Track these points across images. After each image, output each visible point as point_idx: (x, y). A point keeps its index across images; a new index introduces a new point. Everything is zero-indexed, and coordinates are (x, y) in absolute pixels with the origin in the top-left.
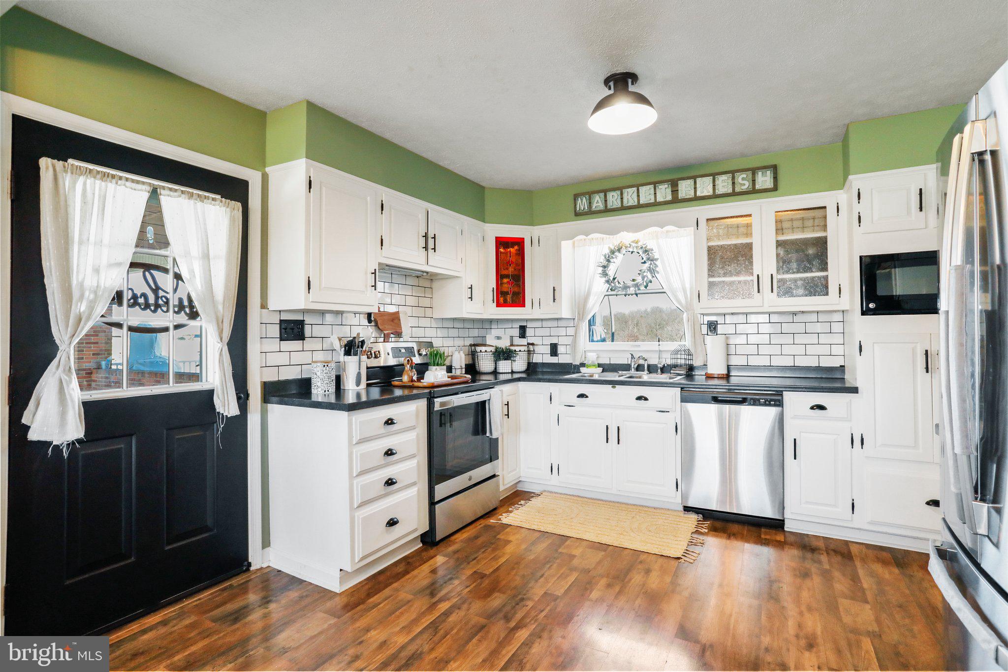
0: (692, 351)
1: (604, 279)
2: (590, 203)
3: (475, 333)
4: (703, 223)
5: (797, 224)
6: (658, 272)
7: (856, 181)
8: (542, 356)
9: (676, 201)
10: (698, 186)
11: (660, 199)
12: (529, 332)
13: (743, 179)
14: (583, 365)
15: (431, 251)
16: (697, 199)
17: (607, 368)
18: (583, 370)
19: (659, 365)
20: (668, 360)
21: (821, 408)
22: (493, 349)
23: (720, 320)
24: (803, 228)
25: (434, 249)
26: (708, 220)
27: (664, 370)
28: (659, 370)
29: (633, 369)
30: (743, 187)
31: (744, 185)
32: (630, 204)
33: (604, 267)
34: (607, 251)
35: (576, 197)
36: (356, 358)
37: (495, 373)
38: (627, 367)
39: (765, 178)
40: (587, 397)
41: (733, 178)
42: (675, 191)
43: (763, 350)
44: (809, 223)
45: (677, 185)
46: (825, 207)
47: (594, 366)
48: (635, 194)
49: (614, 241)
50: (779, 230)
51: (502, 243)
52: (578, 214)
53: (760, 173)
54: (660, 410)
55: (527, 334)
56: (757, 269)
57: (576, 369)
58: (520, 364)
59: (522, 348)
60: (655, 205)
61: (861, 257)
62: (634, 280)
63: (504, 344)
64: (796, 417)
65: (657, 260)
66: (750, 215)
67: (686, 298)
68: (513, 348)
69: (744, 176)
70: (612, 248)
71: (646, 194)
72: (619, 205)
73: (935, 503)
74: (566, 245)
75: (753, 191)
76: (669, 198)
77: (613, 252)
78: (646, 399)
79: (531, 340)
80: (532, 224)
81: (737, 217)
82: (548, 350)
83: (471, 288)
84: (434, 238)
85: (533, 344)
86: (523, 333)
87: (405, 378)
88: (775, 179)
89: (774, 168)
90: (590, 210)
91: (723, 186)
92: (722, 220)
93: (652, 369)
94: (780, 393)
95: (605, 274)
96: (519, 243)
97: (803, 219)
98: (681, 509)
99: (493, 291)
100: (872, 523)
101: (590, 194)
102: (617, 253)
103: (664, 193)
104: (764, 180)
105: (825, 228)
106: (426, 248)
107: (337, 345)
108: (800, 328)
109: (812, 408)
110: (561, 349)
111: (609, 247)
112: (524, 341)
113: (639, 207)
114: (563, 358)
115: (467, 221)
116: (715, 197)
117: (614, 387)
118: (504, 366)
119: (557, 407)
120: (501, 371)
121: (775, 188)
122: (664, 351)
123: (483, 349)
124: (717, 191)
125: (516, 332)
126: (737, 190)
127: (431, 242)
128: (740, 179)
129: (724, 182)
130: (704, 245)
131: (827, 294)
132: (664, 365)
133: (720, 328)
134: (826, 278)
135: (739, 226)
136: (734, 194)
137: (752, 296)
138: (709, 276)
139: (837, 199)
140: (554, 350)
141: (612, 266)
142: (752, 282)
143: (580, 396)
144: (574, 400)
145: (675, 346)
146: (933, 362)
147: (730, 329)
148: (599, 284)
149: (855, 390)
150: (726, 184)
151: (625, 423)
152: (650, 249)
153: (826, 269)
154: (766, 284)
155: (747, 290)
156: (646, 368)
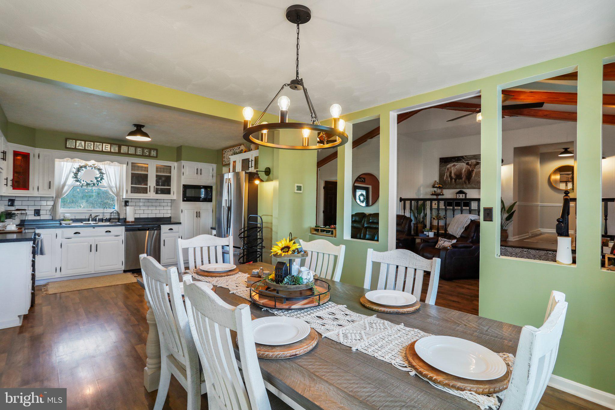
0: (120, 212)
1: (75, 179)
2: (76, 144)
4: (130, 165)
5: (162, 170)
6: (104, 179)
7: (183, 163)
8: (28, 216)
9: (119, 153)
10: (129, 149)
11: (112, 151)
12: (16, 203)
13: (146, 151)
16: (128, 154)
17: (74, 221)
18: (63, 222)
19: (104, 218)
20: (108, 216)
21: (171, 229)
23: (130, 201)
24: (164, 172)
26: (133, 163)
28: (104, 220)
29: (90, 221)
30: (146, 154)
32: (97, 150)
33: (76, 173)
35: (66, 140)
40: (80, 233)
41: (143, 150)
42: (120, 149)
43: (145, 212)
44: (165, 170)
45: (121, 147)
46: (171, 166)
47: (68, 220)
48: (101, 146)
49: (83, 163)
50: (157, 171)
51: (16, 154)
52: (67, 148)
53: (152, 151)
54: (114, 235)
56: (149, 183)
60: (110, 153)
61: (183, 185)
62: (91, 181)
64: (165, 233)
66: (148, 164)
67: (117, 191)
69: (147, 150)
72: (91, 149)
74: (57, 162)
75: (149, 157)
76: (117, 151)
77: (81, 167)
78: (110, 232)
79: (19, 208)
81: (143, 164)
82: (33, 212)
83: (7, 179)
85: (22, 210)
86: (12, 203)
88: (157, 154)
89: (157, 150)
90: (75, 148)
91: (139, 152)
92: (136, 164)
93: (102, 220)
94: (159, 226)
95: (75, 177)
96: (27, 155)
98: (122, 272)
99: (11, 181)
101: (76, 140)
102: (83, 168)
103: (115, 149)
104: (153, 153)
105: (170, 173)
106: (2, 159)
108: (158, 204)
109: (169, 230)
110: (42, 212)
112: (15, 208)
113: (102, 152)
114: (44, 217)
116: (135, 155)
117: (94, 228)
119: (60, 240)
121: (157, 157)
122: (105, 213)
124: (136, 153)
125: (7, 203)
126: (144, 154)
127: (4, 155)
128: (145, 151)
129: (140, 150)
130: (130, 172)
131: (170, 194)
132: (107, 218)
133: (130, 204)
134: (170, 188)
135: (142, 167)
136: (143, 156)
137: (147, 193)
138: (132, 184)
139: (174, 165)
140: (37, 212)
141: (79, 174)
142: (147, 188)
143: (76, 233)
144: (72, 235)
145: (111, 210)
146: (198, 215)
147: (134, 204)
148: (71, 181)
149: (180, 223)
150: (140, 151)
151: (100, 242)
152: (102, 169)
153: (170, 186)
154: (152, 189)
155: (145, 191)
156: (97, 220)
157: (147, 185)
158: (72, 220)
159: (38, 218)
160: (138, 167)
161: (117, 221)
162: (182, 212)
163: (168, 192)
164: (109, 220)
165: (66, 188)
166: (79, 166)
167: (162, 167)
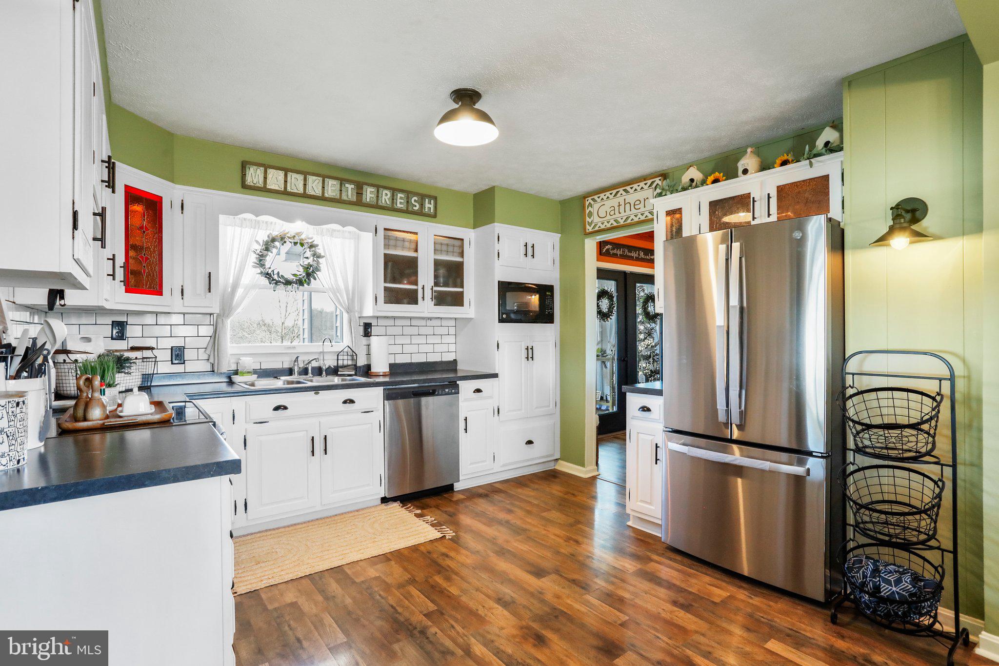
1: (259, 270)
2: (265, 179)
4: (381, 232)
5: (444, 248)
6: (321, 270)
7: (498, 227)
9: (359, 203)
10: (380, 195)
11: (344, 196)
12: (130, 331)
13: (416, 201)
16: (378, 207)
19: (324, 367)
20: (330, 362)
21: (478, 391)
23: (374, 322)
24: (448, 253)
26: (385, 229)
28: (324, 373)
29: (296, 373)
30: (414, 208)
31: (416, 206)
32: (312, 193)
33: (261, 255)
35: (246, 165)
39: (430, 206)
40: (289, 408)
41: (408, 198)
42: (359, 194)
43: (406, 349)
44: (451, 249)
45: (363, 189)
46: (462, 240)
47: (249, 372)
48: (321, 184)
50: (436, 250)
51: (129, 196)
52: (245, 187)
53: (427, 200)
54: (364, 411)
55: (129, 334)
56: (422, 279)
60: (338, 201)
61: (499, 282)
62: (295, 275)
64: (466, 400)
65: (322, 258)
66: (416, 233)
67: (348, 299)
69: (416, 198)
70: (274, 235)
71: (314, 186)
72: (301, 191)
73: (530, 442)
74: (225, 222)
75: (421, 214)
76: (354, 198)
77: (273, 240)
78: (352, 402)
79: (138, 343)
81: (406, 232)
82: (168, 355)
86: (119, 332)
88: (435, 207)
89: (435, 198)
90: (262, 186)
91: (401, 203)
92: (393, 232)
94: (456, 383)
95: (260, 263)
96: (156, 205)
97: (447, 245)
100: (504, 466)
101: (266, 167)
102: (278, 243)
103: (350, 193)
104: (429, 206)
105: (462, 254)
108: (430, 330)
109: (474, 392)
110: (188, 355)
111: (270, 234)
112: (123, 345)
113: (322, 200)
116: (392, 209)
117: (317, 393)
119: (243, 427)
121: (434, 216)
122: (327, 352)
124: (394, 205)
126: (410, 209)
128: (413, 200)
129: (401, 198)
130: (382, 251)
131: (462, 305)
132: (329, 367)
133: (374, 330)
134: (462, 293)
135: (404, 240)
136: (408, 212)
137: (416, 303)
138: (385, 281)
139: (469, 235)
140: (178, 355)
141: (269, 256)
142: (416, 291)
143: (277, 408)
144: (270, 414)
145: (338, 347)
146: (530, 354)
147: (381, 330)
148: (251, 275)
149: (495, 376)
150: (402, 201)
151: (331, 430)
152: (317, 246)
153: (462, 287)
154: (428, 294)
155: (412, 298)
156: (310, 371)
157: (417, 284)
158: (255, 372)
160: (396, 239)
161: (353, 373)
162: (498, 348)
163: (457, 300)
164: (334, 371)
165: (240, 292)
166: (268, 237)
167: (447, 241)
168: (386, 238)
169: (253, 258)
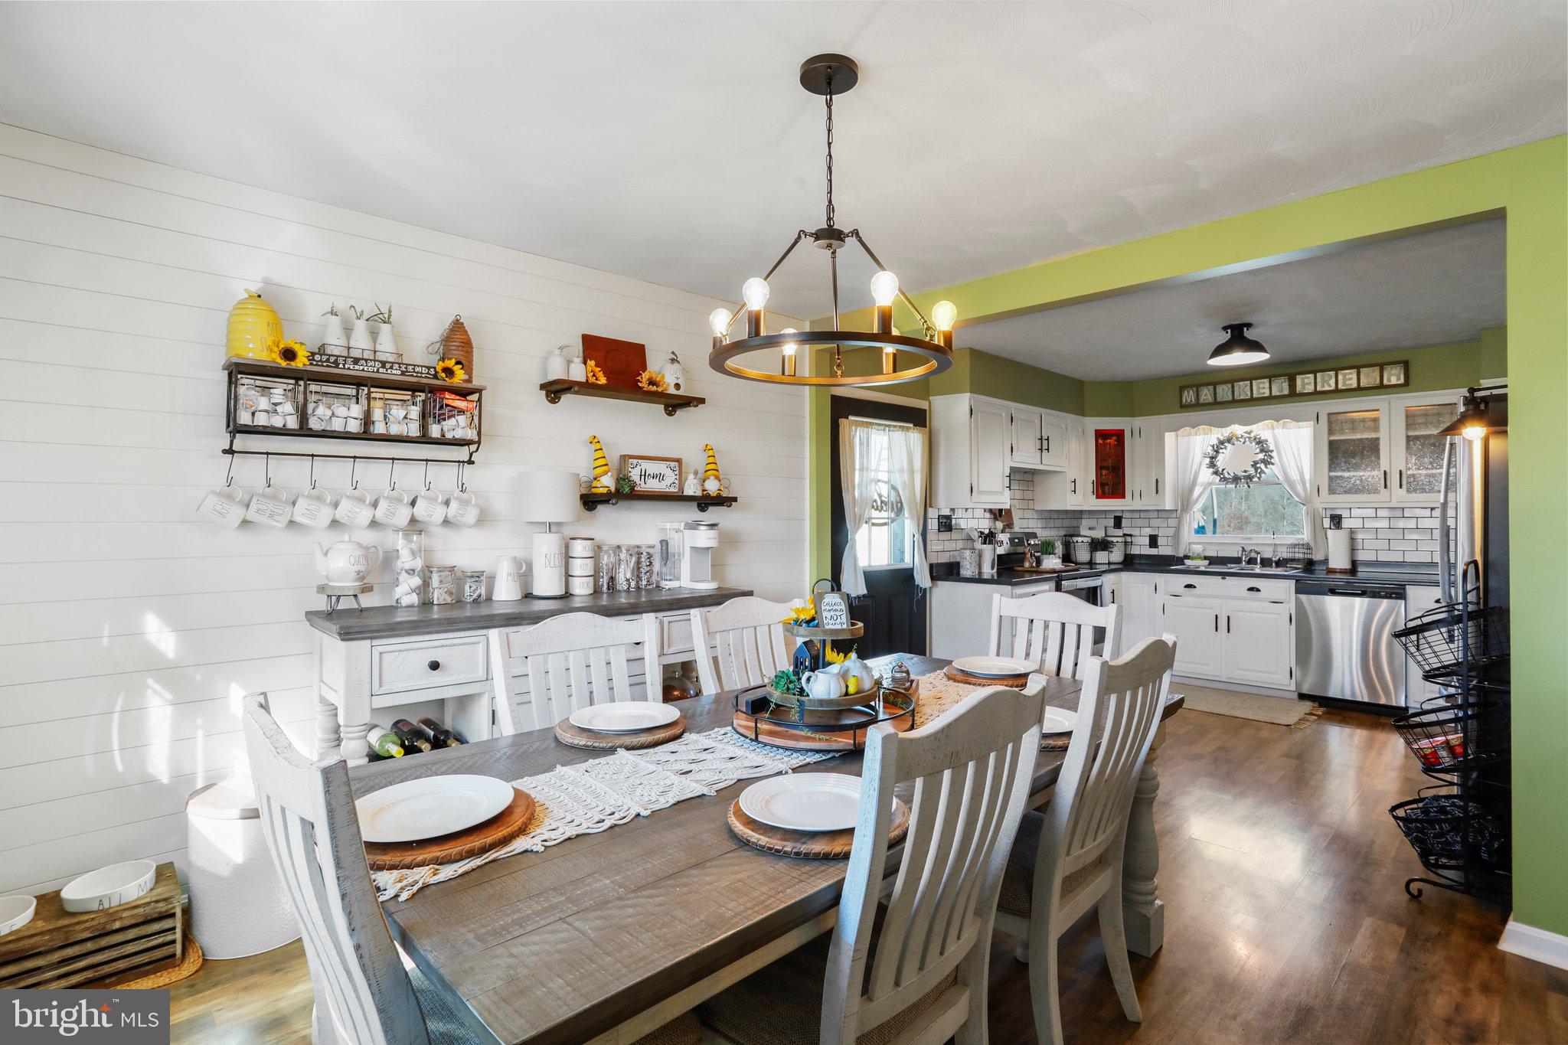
0: (1312, 545)
1: (1211, 470)
2: (1198, 396)
3: (1066, 523)
4: (1324, 420)
5: (1431, 419)
6: (1273, 464)
8: (1141, 547)
9: (1294, 395)
10: (1318, 380)
11: (1275, 392)
12: (1124, 523)
14: (1187, 557)
15: (1045, 452)
16: (1317, 394)
17: (1213, 561)
18: (1187, 562)
19: (1274, 559)
20: (1284, 553)
22: (1089, 540)
23: (1345, 514)
24: (1439, 424)
25: (1048, 449)
26: (1331, 414)
27: (1279, 564)
28: (1274, 563)
29: (1244, 563)
30: (1369, 383)
31: (1371, 380)
32: (1242, 397)
33: (1212, 458)
34: (1215, 442)
35: (1182, 389)
36: (991, 546)
37: (1091, 564)
38: (1237, 560)
40: (1195, 587)
41: (1358, 373)
42: (1292, 386)
43: (1394, 545)
44: (1446, 418)
45: (1295, 379)
47: (1200, 558)
48: (1249, 388)
49: (1225, 432)
50: (1410, 425)
51: (1100, 435)
52: (1185, 407)
53: (1389, 369)
54: (1272, 600)
55: (1123, 525)
56: (1384, 463)
57: (1180, 560)
58: (1117, 556)
59: (1120, 540)
60: (1271, 399)
62: (1245, 471)
63: (1099, 534)
65: (1272, 451)
66: (1378, 410)
67: (1305, 489)
68: (1109, 539)
69: (1371, 371)
70: (1222, 438)
71: (1262, 388)
72: (1230, 398)
74: (1169, 437)
75: (1381, 388)
76: (1286, 392)
77: (1222, 443)
78: (1258, 590)
79: (1127, 531)
80: (1132, 415)
81: (1366, 411)
82: (1147, 541)
83: (1075, 482)
84: (1048, 439)
85: (1131, 535)
86: (1118, 522)
87: (1027, 565)
88: (1407, 374)
89: (1405, 363)
90: (1198, 403)
91: (1346, 381)
92: (1346, 415)
93: (1266, 563)
94: (1403, 587)
95: (1212, 465)
96: (1119, 435)
97: (1439, 414)
98: (1295, 696)
99: (1093, 483)
101: (1197, 387)
102: (1226, 444)
103: (1281, 387)
104: (1394, 376)
106: (1041, 449)
107: (975, 535)
110: (1161, 541)
111: (1218, 438)
112: (1119, 532)
113: (1252, 401)
114: (1164, 550)
115: (1070, 417)
116: (1338, 392)
117: (1223, 578)
118: (1101, 557)
119: (1162, 597)
120: (1098, 562)
121: (1407, 384)
122: (1280, 544)
123: (1080, 539)
124: (1340, 386)
125: (1111, 522)
126: (1363, 385)
127: (1045, 443)
130: (1325, 439)
132: (1279, 559)
133: (1345, 522)
135: (1364, 420)
136: (1359, 390)
137: (1379, 491)
138: (1329, 469)
140: (1153, 541)
141: (1220, 457)
142: (1376, 478)
144: (1181, 590)
145: (1291, 539)
147: (1357, 523)
148: (1206, 475)
151: (1239, 613)
152: (1265, 441)
154: (1394, 479)
156: (1259, 561)
157: (1377, 469)
158: (1206, 558)
159: (1154, 552)
160: (1353, 421)
164: (1285, 563)
167: (1436, 410)
168: (1330, 423)
169: (1207, 460)
